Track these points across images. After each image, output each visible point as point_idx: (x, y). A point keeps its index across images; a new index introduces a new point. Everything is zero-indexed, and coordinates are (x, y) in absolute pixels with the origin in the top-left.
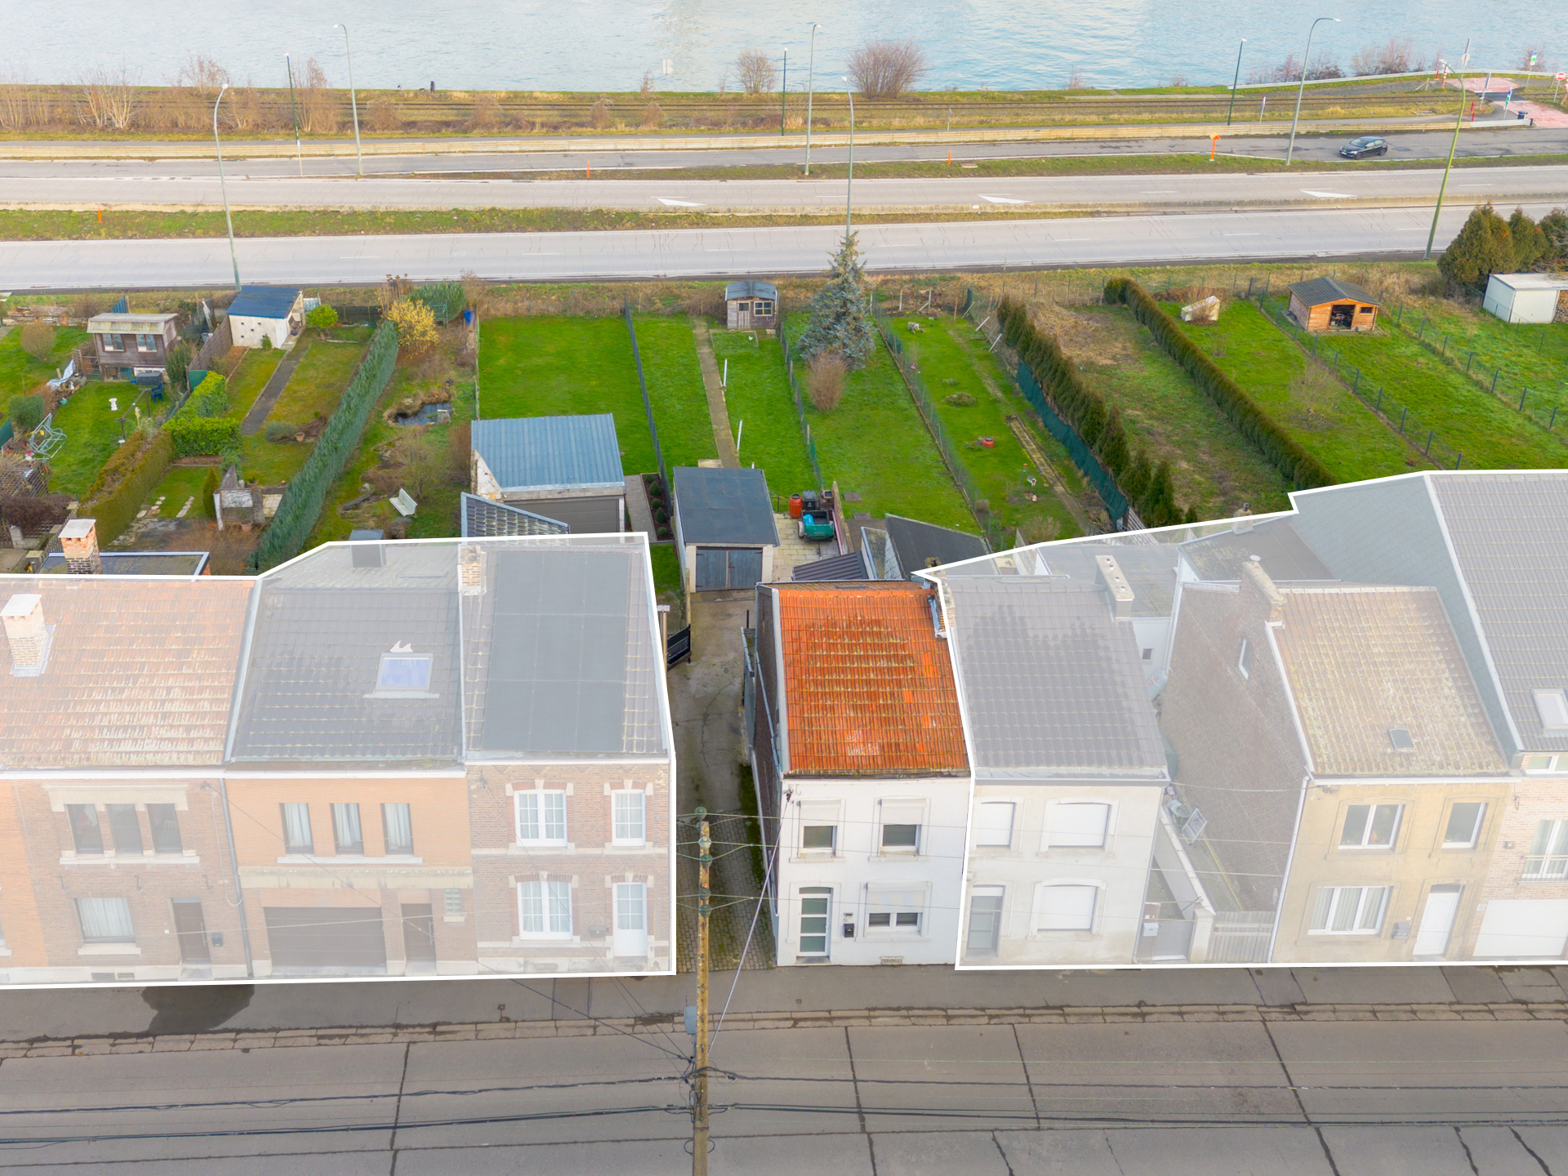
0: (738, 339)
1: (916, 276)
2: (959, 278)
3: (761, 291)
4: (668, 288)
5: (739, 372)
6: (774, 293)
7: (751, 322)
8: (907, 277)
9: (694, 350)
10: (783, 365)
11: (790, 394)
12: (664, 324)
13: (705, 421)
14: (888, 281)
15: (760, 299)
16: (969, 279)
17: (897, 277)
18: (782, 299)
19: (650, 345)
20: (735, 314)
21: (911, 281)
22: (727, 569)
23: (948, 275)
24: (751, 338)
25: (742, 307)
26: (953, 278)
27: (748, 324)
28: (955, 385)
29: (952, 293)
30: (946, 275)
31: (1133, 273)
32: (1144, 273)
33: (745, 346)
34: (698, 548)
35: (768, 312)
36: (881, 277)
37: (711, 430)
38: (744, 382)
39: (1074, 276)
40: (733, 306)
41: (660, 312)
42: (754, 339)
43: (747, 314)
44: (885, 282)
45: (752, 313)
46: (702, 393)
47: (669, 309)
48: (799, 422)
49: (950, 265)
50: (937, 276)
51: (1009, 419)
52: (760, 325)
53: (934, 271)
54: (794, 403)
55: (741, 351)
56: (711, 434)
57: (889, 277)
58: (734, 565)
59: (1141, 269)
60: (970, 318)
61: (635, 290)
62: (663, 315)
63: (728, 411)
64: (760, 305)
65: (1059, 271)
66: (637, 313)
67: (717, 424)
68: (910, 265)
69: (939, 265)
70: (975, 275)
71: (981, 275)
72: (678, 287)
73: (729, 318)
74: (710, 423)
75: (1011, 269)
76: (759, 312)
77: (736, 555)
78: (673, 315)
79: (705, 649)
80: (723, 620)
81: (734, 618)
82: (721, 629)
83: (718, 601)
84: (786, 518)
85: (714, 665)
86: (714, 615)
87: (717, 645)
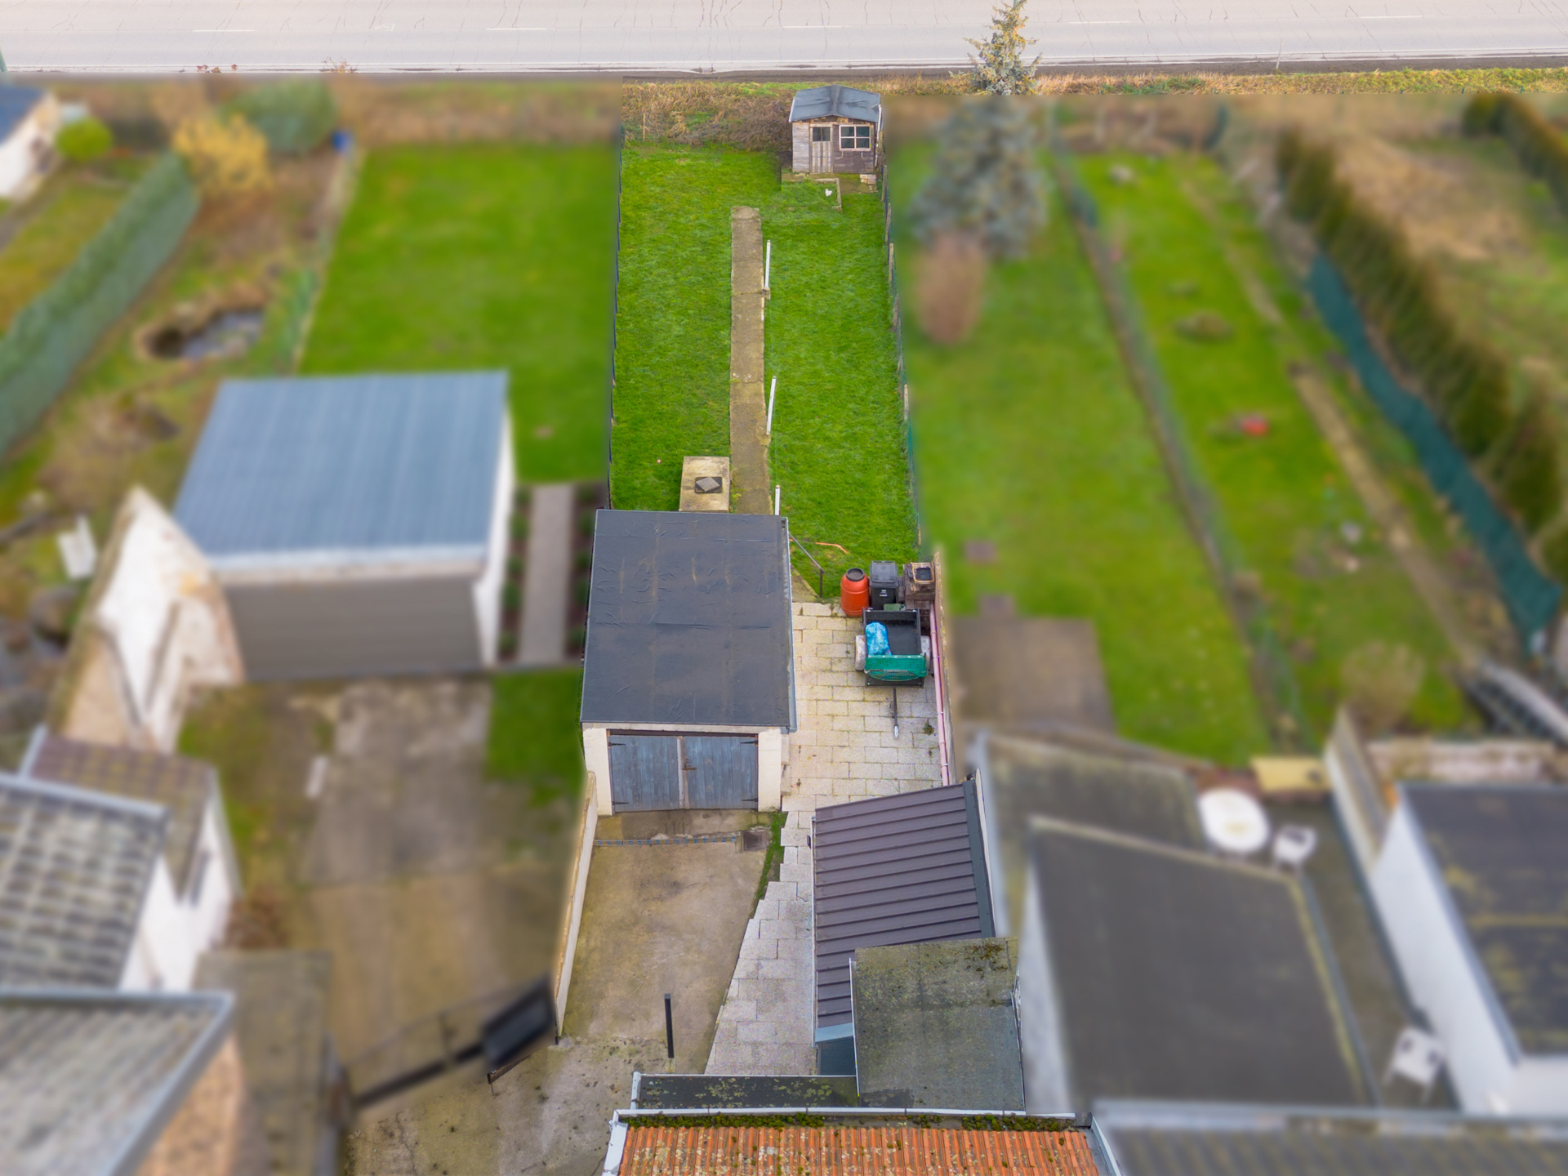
0: (808, 194)
1: (1129, 79)
2: (1202, 84)
3: (854, 105)
4: (702, 95)
5: (798, 258)
6: (876, 109)
7: (834, 162)
8: (1111, 81)
9: (727, 212)
10: (880, 246)
11: (886, 306)
12: (683, 161)
13: (717, 361)
14: (1079, 86)
15: (850, 120)
16: (1223, 86)
17: (1095, 79)
18: (893, 119)
19: (652, 203)
20: (805, 147)
21: (1119, 87)
22: (680, 772)
23: (1184, 78)
24: (828, 193)
25: (820, 135)
26: (1193, 84)
27: (828, 165)
28: (1192, 295)
29: (1191, 111)
30: (1182, 77)
31: (1504, 79)
32: (1524, 78)
33: (816, 209)
34: (612, 732)
35: (864, 144)
36: (1068, 80)
37: (727, 383)
38: (805, 279)
39: (1404, 83)
40: (801, 132)
41: (680, 138)
42: (834, 196)
43: (827, 146)
44: (1075, 89)
45: (835, 145)
46: (724, 301)
47: (696, 134)
48: (894, 368)
49: (1185, 57)
50: (1165, 78)
51: (1294, 370)
52: (847, 168)
53: (1158, 68)
54: (891, 326)
55: (809, 218)
56: (724, 393)
57: (1082, 80)
58: (697, 763)
59: (1519, 72)
60: (1222, 161)
61: (646, 97)
62: (684, 144)
63: (767, 340)
64: (850, 131)
65: (1376, 73)
66: (639, 141)
67: (739, 371)
68: (1117, 56)
69: (1167, 57)
70: (1230, 78)
71: (1240, 78)
72: (719, 94)
73: (795, 154)
74: (728, 368)
75: (1289, 68)
76: (848, 144)
77: (697, 747)
78: (701, 144)
79: (601, 996)
80: (660, 899)
81: (685, 894)
82: (650, 930)
83: (658, 842)
84: (834, 616)
85: (613, 1050)
86: (642, 885)
87: (632, 983)
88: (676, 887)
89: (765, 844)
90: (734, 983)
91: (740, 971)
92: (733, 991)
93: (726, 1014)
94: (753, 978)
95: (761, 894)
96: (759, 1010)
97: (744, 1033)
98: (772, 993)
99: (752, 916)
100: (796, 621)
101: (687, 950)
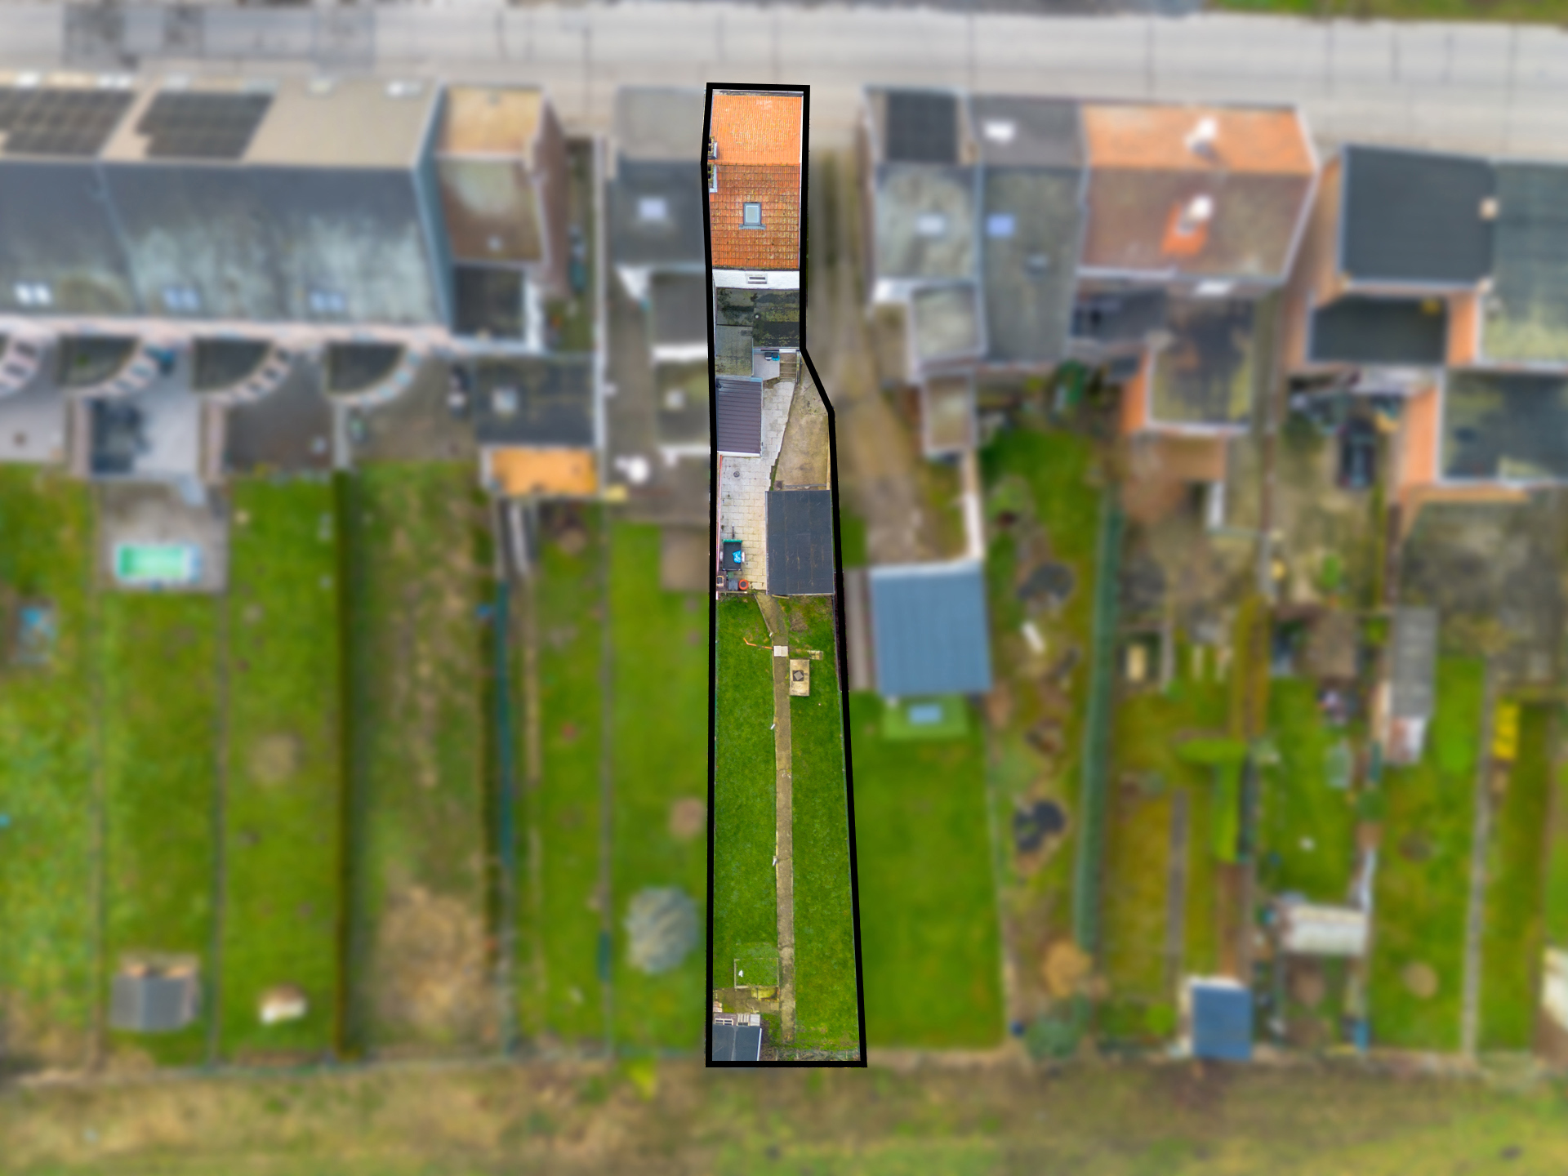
67: (787, 781)
79: (820, 429)
80: (805, 464)
81: (799, 466)
82: (808, 452)
83: (807, 485)
84: (751, 582)
85: (815, 411)
86: (812, 469)
87: (812, 434)
88: (802, 468)
89: (775, 483)
90: (784, 430)
91: (782, 433)
92: (784, 427)
93: (786, 420)
94: (779, 431)
95: (777, 461)
96: (777, 421)
97: (781, 413)
98: (773, 426)
99: (779, 453)
100: (765, 580)
101: (797, 445)
